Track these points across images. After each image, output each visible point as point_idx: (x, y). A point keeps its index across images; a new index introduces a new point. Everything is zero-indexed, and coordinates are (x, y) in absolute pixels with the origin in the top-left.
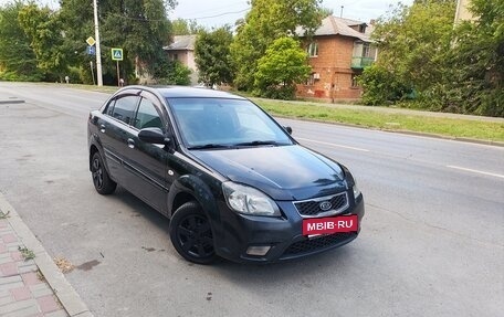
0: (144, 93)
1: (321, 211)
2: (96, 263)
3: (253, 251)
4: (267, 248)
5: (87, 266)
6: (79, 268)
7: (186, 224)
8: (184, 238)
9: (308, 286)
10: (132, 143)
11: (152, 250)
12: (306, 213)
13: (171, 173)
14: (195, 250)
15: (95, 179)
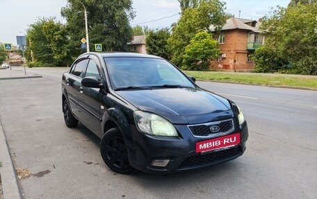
0: (91, 57)
1: (211, 133)
2: (48, 172)
3: (156, 163)
4: (167, 161)
5: (41, 174)
6: (35, 175)
7: (111, 144)
8: (110, 154)
9: (201, 191)
10: (82, 90)
11: (91, 163)
12: (199, 135)
13: (102, 107)
14: (118, 163)
15: (65, 117)
